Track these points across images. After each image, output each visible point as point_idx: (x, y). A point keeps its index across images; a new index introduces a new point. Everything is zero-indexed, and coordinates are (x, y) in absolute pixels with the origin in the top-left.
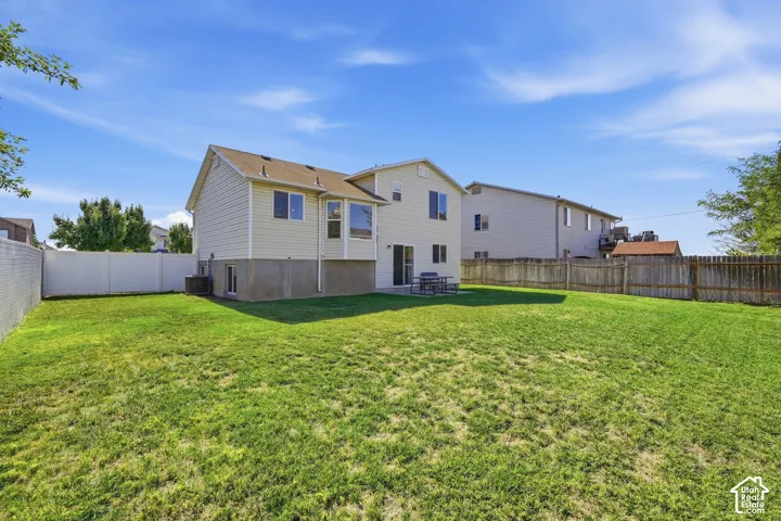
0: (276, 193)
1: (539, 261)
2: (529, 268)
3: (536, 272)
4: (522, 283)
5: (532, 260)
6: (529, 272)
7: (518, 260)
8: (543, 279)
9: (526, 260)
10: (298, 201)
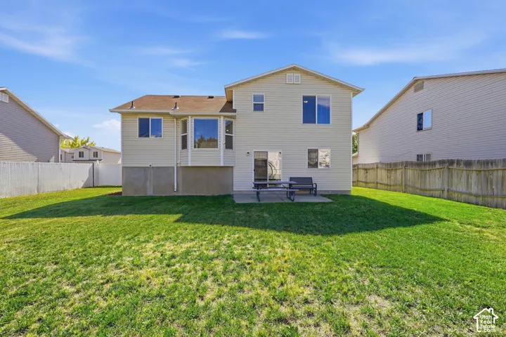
0: (140, 120)
1: (468, 164)
2: (455, 173)
3: (463, 180)
4: (446, 194)
5: (458, 162)
6: (455, 180)
7: (442, 162)
8: (474, 190)
9: (451, 162)
10: (157, 123)
